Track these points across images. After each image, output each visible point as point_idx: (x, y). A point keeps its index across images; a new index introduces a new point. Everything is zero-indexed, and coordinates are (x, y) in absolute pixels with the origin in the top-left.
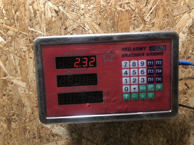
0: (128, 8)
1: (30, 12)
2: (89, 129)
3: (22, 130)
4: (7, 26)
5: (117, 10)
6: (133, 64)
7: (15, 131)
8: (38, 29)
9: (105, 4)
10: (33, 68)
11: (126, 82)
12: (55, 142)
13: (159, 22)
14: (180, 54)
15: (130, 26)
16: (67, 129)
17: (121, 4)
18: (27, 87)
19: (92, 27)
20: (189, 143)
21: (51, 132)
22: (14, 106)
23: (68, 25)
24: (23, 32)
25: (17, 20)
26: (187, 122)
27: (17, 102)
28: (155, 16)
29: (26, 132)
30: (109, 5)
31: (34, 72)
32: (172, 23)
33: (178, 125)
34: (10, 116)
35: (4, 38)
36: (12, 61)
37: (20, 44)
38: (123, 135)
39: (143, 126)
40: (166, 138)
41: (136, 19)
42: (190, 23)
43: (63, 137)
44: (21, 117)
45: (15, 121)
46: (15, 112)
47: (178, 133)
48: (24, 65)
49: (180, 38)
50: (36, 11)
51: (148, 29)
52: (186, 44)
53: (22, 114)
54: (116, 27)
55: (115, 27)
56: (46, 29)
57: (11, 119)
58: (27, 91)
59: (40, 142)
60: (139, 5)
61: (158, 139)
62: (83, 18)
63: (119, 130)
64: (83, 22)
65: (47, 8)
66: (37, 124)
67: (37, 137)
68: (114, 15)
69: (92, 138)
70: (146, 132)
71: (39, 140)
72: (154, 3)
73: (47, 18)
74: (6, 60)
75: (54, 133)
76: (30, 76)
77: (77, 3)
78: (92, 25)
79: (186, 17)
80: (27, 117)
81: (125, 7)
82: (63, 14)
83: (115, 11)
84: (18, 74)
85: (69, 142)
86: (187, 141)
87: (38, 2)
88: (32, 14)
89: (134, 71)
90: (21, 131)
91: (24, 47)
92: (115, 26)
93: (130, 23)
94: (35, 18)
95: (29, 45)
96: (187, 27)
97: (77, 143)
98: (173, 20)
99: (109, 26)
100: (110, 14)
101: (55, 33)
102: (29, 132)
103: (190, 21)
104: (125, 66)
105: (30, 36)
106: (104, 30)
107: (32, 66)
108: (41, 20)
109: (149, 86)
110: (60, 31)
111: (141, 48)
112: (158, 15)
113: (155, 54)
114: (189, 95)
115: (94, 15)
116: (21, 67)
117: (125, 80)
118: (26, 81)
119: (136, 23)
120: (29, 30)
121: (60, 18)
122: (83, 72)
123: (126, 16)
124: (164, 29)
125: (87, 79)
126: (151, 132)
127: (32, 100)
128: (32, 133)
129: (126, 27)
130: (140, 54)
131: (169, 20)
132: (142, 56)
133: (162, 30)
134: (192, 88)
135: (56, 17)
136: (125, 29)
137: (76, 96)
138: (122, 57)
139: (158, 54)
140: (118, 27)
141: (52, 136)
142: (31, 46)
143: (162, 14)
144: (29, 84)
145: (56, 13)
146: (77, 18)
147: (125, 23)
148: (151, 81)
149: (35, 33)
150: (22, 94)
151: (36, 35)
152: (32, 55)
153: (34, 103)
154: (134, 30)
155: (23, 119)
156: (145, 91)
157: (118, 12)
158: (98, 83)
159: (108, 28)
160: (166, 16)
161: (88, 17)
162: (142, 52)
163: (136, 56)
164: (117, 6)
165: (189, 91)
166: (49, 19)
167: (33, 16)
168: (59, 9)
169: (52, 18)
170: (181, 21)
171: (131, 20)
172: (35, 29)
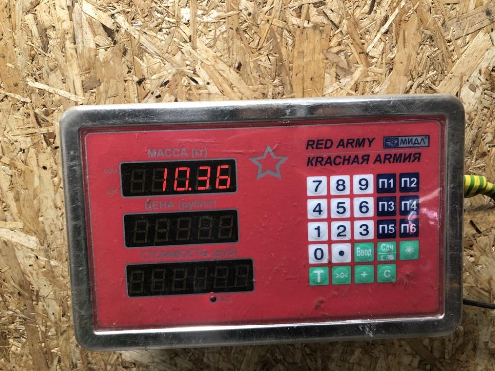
0: (321, 19)
1: (30, 35)
3: (41, 357)
5: (290, 24)
7: (21, 360)
8: (60, 85)
9: (253, 7)
10: (53, 195)
13: (406, 59)
15: (327, 70)
17: (301, 7)
18: (42, 247)
19: (217, 75)
20: (474, 364)
21: (118, 358)
22: (10, 297)
23: (145, 71)
24: (12, 95)
26: (471, 316)
27: (18, 287)
28: (397, 42)
29: (52, 362)
30: (266, 9)
31: (56, 207)
32: (443, 61)
34: (4, 324)
37: (8, 129)
38: (311, 354)
40: (417, 356)
41: (342, 51)
43: (153, 369)
44: (33, 325)
45: (18, 336)
46: (16, 314)
47: (447, 343)
48: (27, 189)
50: (45, 30)
51: (376, 77)
52: (477, 117)
53: (34, 317)
54: (288, 75)
55: (283, 74)
56: (83, 85)
57: (7, 332)
58: (43, 259)
60: (352, 11)
61: (397, 360)
62: (192, 50)
64: (191, 60)
65: (78, 19)
68: (278, 40)
69: (229, 366)
72: (394, 5)
73: (83, 53)
75: (128, 359)
76: (47, 219)
77: (171, 5)
78: (216, 70)
79: (481, 43)
80: (49, 323)
81: (311, 16)
82: (131, 40)
83: (282, 28)
84: (12, 215)
86: (471, 361)
87: (51, 3)
88: (34, 39)
90: (36, 359)
91: (21, 139)
92: (284, 71)
93: (325, 61)
94: (46, 52)
96: (483, 70)
98: (447, 51)
99: (266, 73)
100: (268, 36)
101: (109, 95)
102: (60, 362)
103: (490, 54)
104: (316, 190)
105: (35, 106)
106: (253, 85)
107: (49, 190)
108: (64, 56)
109: (382, 246)
110: (125, 89)
111: (359, 142)
112: (404, 38)
113: (397, 159)
114: (480, 250)
115: (222, 40)
116: (18, 193)
117: (315, 229)
118: (37, 233)
119: (342, 61)
120: (30, 86)
121: (120, 50)
122: (199, 206)
123: (313, 42)
124: (419, 77)
125: (209, 226)
126: (382, 344)
127: (59, 281)
128: (68, 363)
129: (314, 74)
130: (357, 157)
131: (435, 51)
132: (362, 163)
133: (415, 80)
134: (488, 232)
135: (109, 48)
136: (312, 79)
137: (177, 272)
138: (308, 165)
139: (407, 158)
140: (291, 73)
141: (123, 367)
142: (42, 135)
143: (415, 34)
144: (45, 241)
145: (109, 36)
146: (172, 51)
147: (313, 63)
148: (386, 232)
149: (51, 98)
150: (30, 265)
151: (53, 101)
152: (47, 159)
153: (66, 289)
154: (337, 82)
155: (40, 329)
156: (372, 260)
157: (292, 30)
158: (239, 235)
159: (265, 79)
160: (426, 41)
161: (206, 47)
162: (364, 152)
163: (346, 162)
164: (287, 12)
165: (479, 241)
166: (89, 55)
167: (37, 45)
168: (115, 24)
169: (96, 50)
170: (467, 54)
171: (328, 54)
172: (48, 84)
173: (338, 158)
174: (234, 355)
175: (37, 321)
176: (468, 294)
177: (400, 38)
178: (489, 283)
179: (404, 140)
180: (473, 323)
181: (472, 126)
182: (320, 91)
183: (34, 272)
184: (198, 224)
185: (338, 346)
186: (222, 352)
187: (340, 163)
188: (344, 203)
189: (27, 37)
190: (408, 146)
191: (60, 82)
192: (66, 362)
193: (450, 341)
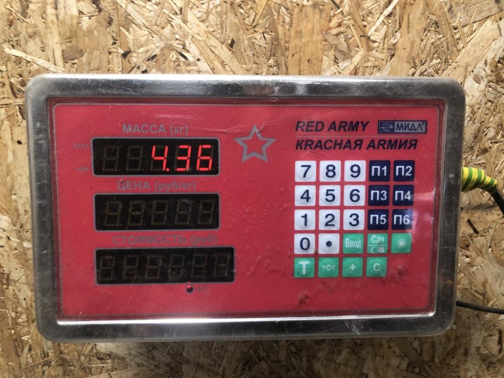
3: (11, 345)
5: (288, 1)
8: (38, 53)
12: (106, 374)
13: (409, 45)
15: (325, 53)
18: (14, 228)
19: (209, 51)
20: (465, 369)
21: (92, 348)
23: (132, 43)
26: (463, 319)
28: (400, 26)
29: (23, 349)
32: (448, 49)
38: (296, 353)
40: (406, 358)
41: (343, 33)
42: (498, 50)
43: (128, 362)
44: (3, 310)
47: (438, 346)
51: (377, 63)
52: (480, 111)
53: (4, 302)
54: (283, 55)
55: (279, 54)
56: (63, 55)
58: (15, 241)
59: (64, 375)
61: (385, 362)
62: (182, 23)
63: (283, 342)
64: (181, 34)
67: (53, 363)
68: (275, 18)
69: (209, 361)
70: (356, 345)
71: (60, 370)
73: (64, 19)
75: (103, 350)
76: (20, 197)
78: (207, 46)
79: (489, 32)
80: (19, 309)
82: (117, 8)
83: (280, 5)
85: (146, 373)
86: (461, 366)
88: (14, 3)
90: (6, 346)
92: (280, 51)
93: (324, 43)
95: (11, 101)
96: (489, 61)
97: (169, 374)
98: (452, 39)
99: (261, 52)
100: (265, 12)
101: (92, 68)
102: (31, 351)
103: (497, 44)
104: (305, 176)
105: (10, 75)
106: (246, 64)
107: (24, 166)
108: (44, 22)
109: (372, 238)
110: (109, 62)
111: (352, 125)
112: (409, 23)
113: (393, 145)
114: (477, 250)
115: (215, 14)
117: (302, 217)
118: (9, 212)
119: (341, 43)
120: (6, 53)
121: (105, 19)
122: (177, 188)
123: (312, 21)
124: (423, 64)
125: (188, 210)
126: (370, 345)
128: (39, 352)
129: (312, 56)
130: (349, 141)
131: (440, 38)
132: (354, 149)
133: (417, 68)
134: (485, 232)
135: (93, 16)
136: (309, 60)
137: (152, 259)
138: (297, 149)
139: (402, 144)
140: (287, 54)
141: (98, 359)
142: (17, 107)
143: (419, 19)
144: (18, 221)
145: (94, 4)
146: (160, 23)
147: (311, 43)
148: (377, 223)
149: (28, 67)
150: (1, 247)
151: (30, 70)
152: (22, 133)
154: (336, 66)
155: (10, 314)
156: (361, 252)
157: (290, 7)
158: (220, 222)
159: (259, 58)
160: (431, 27)
161: (197, 20)
162: (357, 137)
163: (338, 147)
165: (476, 242)
166: (71, 22)
167: (17, 9)
169: (79, 17)
170: (473, 43)
171: (327, 36)
172: (25, 52)
173: (329, 142)
174: (215, 350)
175: (7, 306)
176: (462, 297)
177: (404, 22)
178: (484, 286)
179: (400, 125)
180: (465, 326)
181: (474, 120)
182: (317, 74)
183: (6, 254)
184: (176, 208)
185: (324, 346)
186: (203, 347)
187: (331, 147)
188: (333, 190)
190: (404, 131)
191: (39, 50)
192: (37, 351)
193: (440, 344)
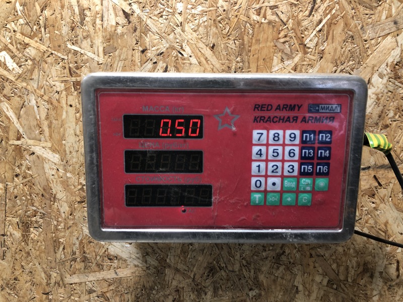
0: (274, 18)
1: (73, 13)
2: (179, 251)
3: (51, 244)
4: (23, 37)
5: (251, 19)
6: (275, 137)
7: (37, 245)
8: (88, 49)
9: (227, 6)
10: (74, 126)
11: (259, 171)
12: (113, 270)
13: (333, 51)
14: (371, 117)
15: (275, 54)
16: (137, 249)
17: (260, 8)
18: (62, 163)
19: (198, 51)
20: (371, 289)
21: (105, 251)
22: (36, 197)
23: (148, 44)
24: (56, 53)
25: (45, 26)
27: (42, 190)
28: (327, 38)
29: (59, 248)
30: (236, 8)
31: (76, 135)
32: (361, 55)
33: (353, 255)
34: (29, 217)
35: (17, 61)
36: (34, 111)
37: (50, 76)
38: (246, 266)
39: (284, 252)
40: (327, 277)
41: (287, 42)
42: (397, 55)
43: (129, 263)
44: (49, 219)
45: (37, 226)
46: (38, 210)
47: (350, 269)
48: (57, 120)
49: (373, 86)
50: (84, 10)
51: (310, 62)
52: (383, 98)
53: (50, 214)
54: (247, 55)
55: (244, 54)
56: (104, 50)
57: (29, 222)
58: (62, 172)
59: (84, 269)
60: (296, 13)
61: (311, 278)
62: (181, 32)
63: (238, 257)
64: (180, 39)
65: (107, 5)
66: (80, 234)
67: (78, 259)
68: (243, 30)
69: (184, 267)
70: (290, 263)
71: (82, 264)
72: (327, 12)
73: (107, 27)
74: (21, 106)
75: (112, 253)
76: (68, 143)
78: (197, 47)
79: (389, 44)
80: (60, 219)
81: (267, 15)
82: (140, 21)
83: (246, 22)
84: (45, 137)
85: (140, 272)
86: (368, 286)
88: (76, 16)
89: (275, 151)
90: (47, 245)
91: (58, 84)
92: (245, 52)
93: (275, 48)
94: (82, 25)
95: (68, 79)
96: (389, 64)
97: (156, 275)
98: (363, 48)
99: (232, 53)
100: (236, 26)
101: (121, 59)
102: (64, 249)
103: (395, 52)
104: (259, 140)
105: (70, 62)
106: (221, 60)
107: (72, 122)
108: (94, 29)
110: (132, 55)
111: (291, 107)
112: (333, 36)
113: (318, 120)
114: (380, 199)
115: (203, 27)
116: (51, 122)
117: (257, 166)
118: (60, 152)
119: (286, 48)
120: (68, 48)
121: (132, 28)
123: (267, 33)
124: (342, 65)
125: (183, 161)
126: (300, 264)
127: (70, 189)
129: (266, 56)
130: (289, 117)
131: (355, 47)
132: (292, 122)
133: (338, 67)
134: (387, 186)
135: (125, 26)
136: (264, 59)
137: (160, 191)
138: (254, 122)
140: (250, 54)
141: (108, 259)
142: (72, 83)
143: (341, 34)
144: (65, 158)
145: (126, 18)
146: (167, 32)
147: (266, 48)
148: (306, 171)
149: (81, 57)
150: (52, 175)
151: (83, 59)
152: (73, 100)
153: (75, 195)
154: (282, 63)
155: (53, 223)
157: (253, 24)
159: (230, 57)
160: (349, 39)
161: (191, 30)
162: (294, 114)
163: (281, 121)
164: (251, 11)
165: (380, 192)
166: (111, 30)
167: (77, 20)
168: (131, 10)
169: (116, 27)
170: (378, 51)
171: (277, 43)
172: (80, 48)
173: (276, 118)
174: (189, 260)
175: (52, 217)
176: (369, 232)
177: (330, 36)
178: (386, 226)
179: (323, 107)
180: (372, 255)
181: (379, 104)
182: (269, 69)
183: (55, 180)
185: (266, 262)
186: (181, 256)
187: (277, 121)
189: (71, 14)
190: (325, 111)
191: (89, 47)
192: (68, 250)
193: (353, 268)
